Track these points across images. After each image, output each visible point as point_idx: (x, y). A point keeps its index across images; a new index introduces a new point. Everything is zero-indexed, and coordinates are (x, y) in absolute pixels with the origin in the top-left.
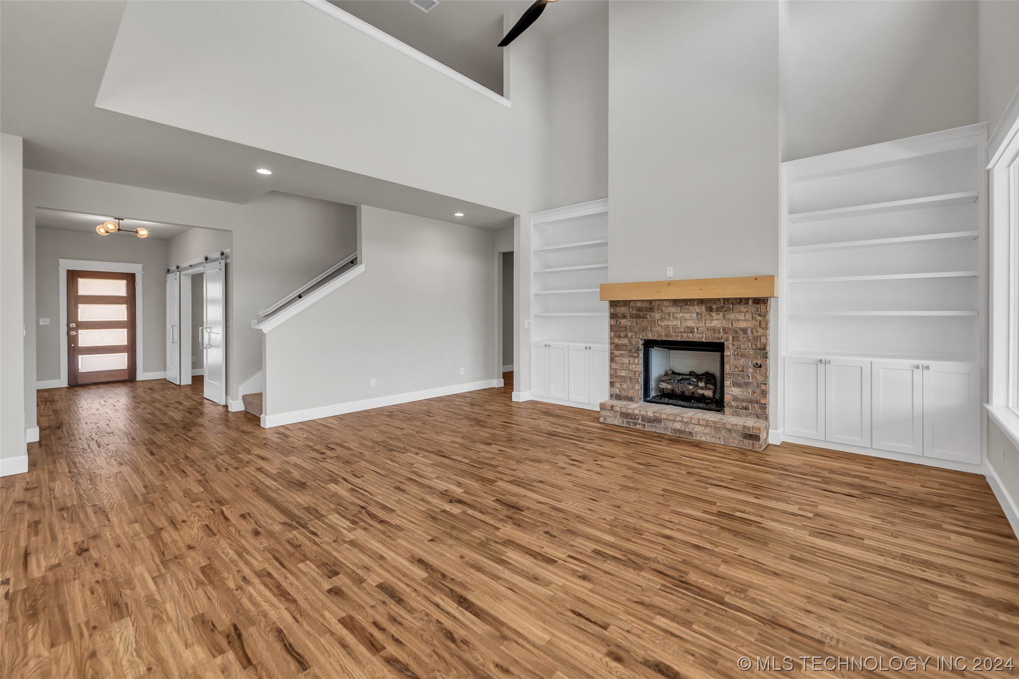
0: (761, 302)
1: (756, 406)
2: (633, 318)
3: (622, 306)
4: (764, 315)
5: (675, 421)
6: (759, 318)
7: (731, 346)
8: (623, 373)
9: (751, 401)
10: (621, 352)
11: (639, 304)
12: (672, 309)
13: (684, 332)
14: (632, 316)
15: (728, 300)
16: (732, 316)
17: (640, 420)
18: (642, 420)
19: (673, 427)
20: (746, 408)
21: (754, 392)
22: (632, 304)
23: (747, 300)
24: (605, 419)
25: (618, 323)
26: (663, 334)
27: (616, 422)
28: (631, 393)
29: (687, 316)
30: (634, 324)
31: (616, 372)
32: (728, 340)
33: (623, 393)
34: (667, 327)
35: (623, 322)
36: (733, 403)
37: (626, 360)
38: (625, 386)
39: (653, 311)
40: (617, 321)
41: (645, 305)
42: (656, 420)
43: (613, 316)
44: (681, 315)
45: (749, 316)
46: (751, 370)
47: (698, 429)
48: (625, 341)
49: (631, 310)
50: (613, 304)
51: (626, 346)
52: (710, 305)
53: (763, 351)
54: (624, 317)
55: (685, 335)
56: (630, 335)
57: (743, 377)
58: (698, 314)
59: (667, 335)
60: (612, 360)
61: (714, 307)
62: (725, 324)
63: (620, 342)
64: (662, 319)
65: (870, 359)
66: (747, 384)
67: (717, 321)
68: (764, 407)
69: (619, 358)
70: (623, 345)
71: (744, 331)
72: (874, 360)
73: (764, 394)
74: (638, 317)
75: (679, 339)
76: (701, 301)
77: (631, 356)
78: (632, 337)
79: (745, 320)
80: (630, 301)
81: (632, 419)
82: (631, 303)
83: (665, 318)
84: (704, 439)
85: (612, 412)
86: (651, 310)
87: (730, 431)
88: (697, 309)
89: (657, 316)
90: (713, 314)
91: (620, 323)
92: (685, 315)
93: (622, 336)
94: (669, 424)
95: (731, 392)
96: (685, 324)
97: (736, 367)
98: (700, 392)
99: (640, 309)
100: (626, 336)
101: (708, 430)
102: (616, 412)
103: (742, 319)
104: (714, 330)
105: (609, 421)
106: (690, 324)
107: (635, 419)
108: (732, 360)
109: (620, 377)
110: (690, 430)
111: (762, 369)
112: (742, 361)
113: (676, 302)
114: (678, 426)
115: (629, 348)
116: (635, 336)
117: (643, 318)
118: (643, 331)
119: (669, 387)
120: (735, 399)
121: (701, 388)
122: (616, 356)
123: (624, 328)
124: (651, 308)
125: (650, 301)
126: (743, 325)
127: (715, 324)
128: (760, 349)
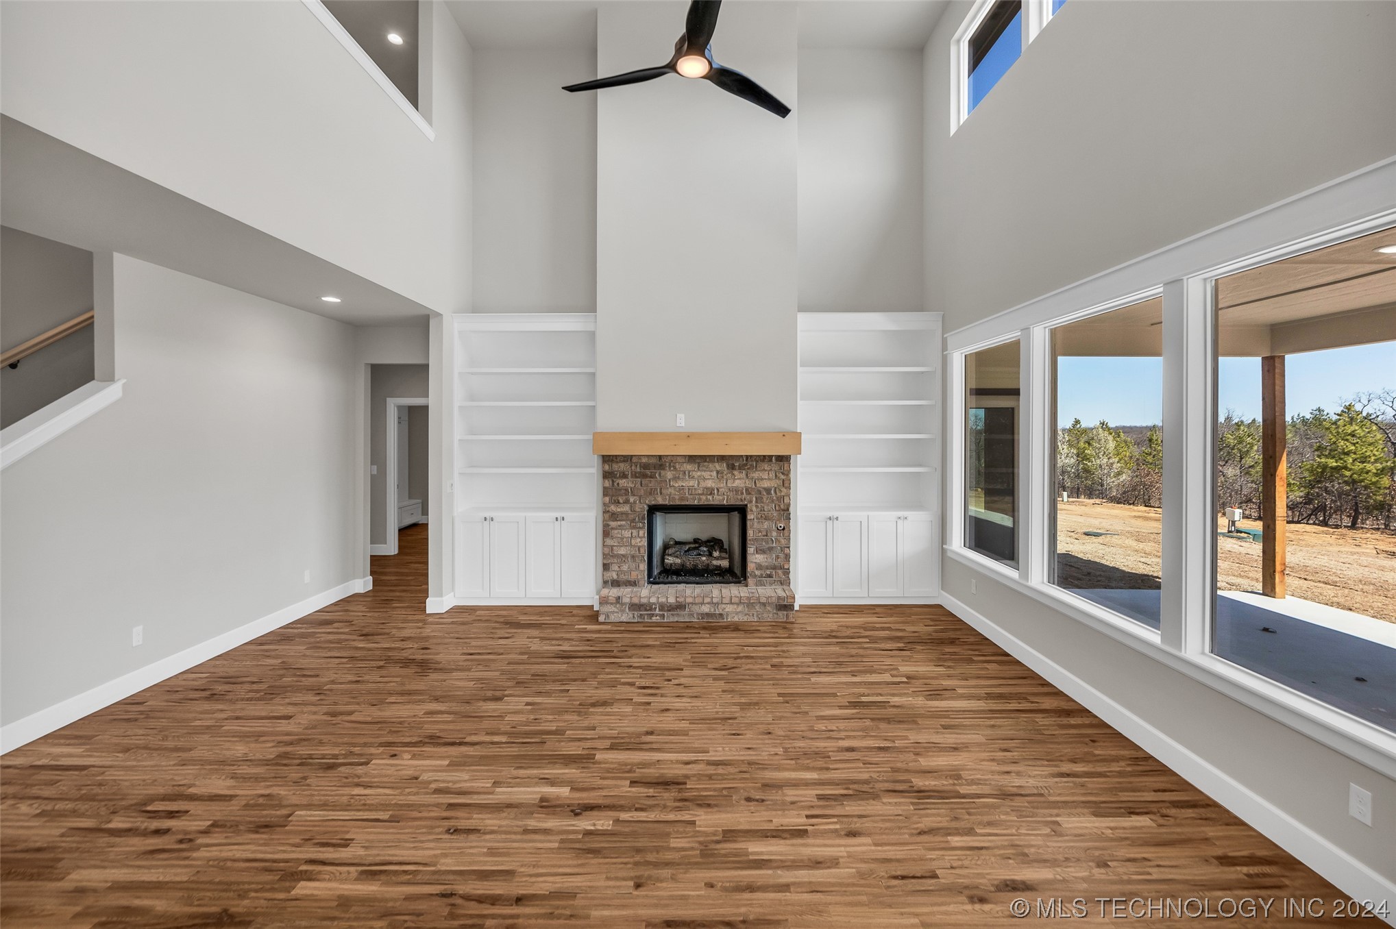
0: (784, 459)
1: (780, 572)
2: (636, 477)
3: (621, 462)
4: (787, 473)
5: (702, 603)
6: (783, 477)
7: (754, 509)
8: (622, 551)
9: (774, 568)
10: (619, 523)
11: (644, 460)
12: (688, 467)
13: (703, 494)
14: (635, 475)
15: (751, 456)
16: (756, 475)
17: (657, 609)
18: (660, 610)
19: (700, 612)
20: (770, 576)
21: (778, 557)
22: (634, 460)
23: (771, 457)
24: (607, 616)
25: (616, 484)
26: (677, 497)
27: (624, 618)
28: (634, 576)
29: (706, 474)
30: (638, 485)
31: (612, 550)
32: (751, 502)
33: (623, 577)
34: (682, 489)
35: (623, 483)
36: (758, 573)
37: (627, 534)
38: (625, 567)
39: (664, 469)
40: (613, 481)
41: (653, 461)
42: (680, 607)
43: (606, 475)
44: (699, 473)
45: (772, 475)
46: (774, 534)
47: (729, 608)
48: (626, 508)
49: (633, 468)
50: (607, 459)
51: (626, 514)
52: (733, 463)
53: (785, 512)
54: (624, 476)
55: (704, 497)
56: (632, 500)
57: (767, 543)
58: (718, 472)
59: (682, 499)
60: (606, 533)
61: (737, 464)
62: (749, 484)
63: (619, 510)
64: (676, 479)
65: (865, 514)
66: (771, 549)
67: (739, 481)
68: (787, 572)
69: (616, 531)
70: (622, 513)
71: (768, 491)
72: (871, 514)
73: (787, 557)
74: (645, 476)
75: (696, 503)
76: (722, 458)
77: (634, 528)
78: (635, 502)
79: (769, 479)
80: (632, 456)
81: (646, 610)
82: (634, 458)
83: (679, 478)
84: (736, 619)
85: (618, 606)
86: (661, 467)
87: (764, 604)
88: (717, 466)
89: (669, 475)
90: (736, 473)
91: (618, 484)
92: (703, 473)
93: (621, 501)
94: (696, 609)
95: (755, 559)
96: (703, 484)
97: (760, 531)
98: (715, 563)
99: (645, 466)
100: (627, 502)
101: (740, 608)
102: (622, 604)
103: (765, 478)
104: (737, 491)
105: (613, 618)
106: (710, 484)
107: (651, 610)
108: (756, 524)
109: (618, 556)
110: (721, 611)
111: (786, 531)
112: (766, 524)
113: (692, 459)
114: (706, 609)
115: (631, 517)
116: (640, 501)
117: (651, 477)
118: (650, 494)
119: (678, 561)
120: (759, 567)
121: (717, 558)
122: (612, 529)
123: (623, 491)
124: (661, 465)
125: (660, 457)
126: (766, 484)
127: (737, 483)
128: (784, 510)
